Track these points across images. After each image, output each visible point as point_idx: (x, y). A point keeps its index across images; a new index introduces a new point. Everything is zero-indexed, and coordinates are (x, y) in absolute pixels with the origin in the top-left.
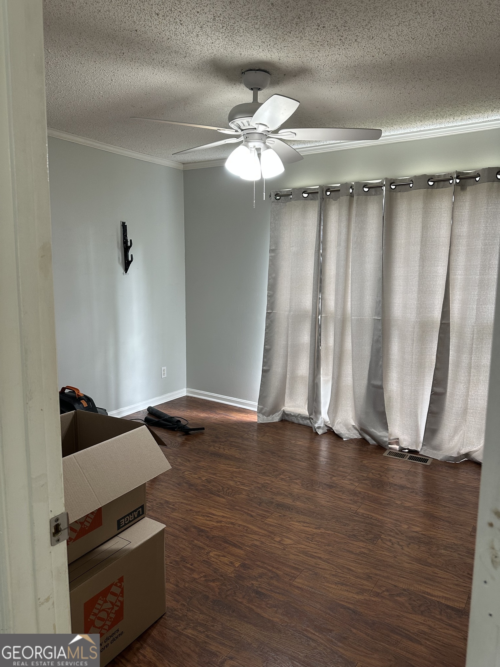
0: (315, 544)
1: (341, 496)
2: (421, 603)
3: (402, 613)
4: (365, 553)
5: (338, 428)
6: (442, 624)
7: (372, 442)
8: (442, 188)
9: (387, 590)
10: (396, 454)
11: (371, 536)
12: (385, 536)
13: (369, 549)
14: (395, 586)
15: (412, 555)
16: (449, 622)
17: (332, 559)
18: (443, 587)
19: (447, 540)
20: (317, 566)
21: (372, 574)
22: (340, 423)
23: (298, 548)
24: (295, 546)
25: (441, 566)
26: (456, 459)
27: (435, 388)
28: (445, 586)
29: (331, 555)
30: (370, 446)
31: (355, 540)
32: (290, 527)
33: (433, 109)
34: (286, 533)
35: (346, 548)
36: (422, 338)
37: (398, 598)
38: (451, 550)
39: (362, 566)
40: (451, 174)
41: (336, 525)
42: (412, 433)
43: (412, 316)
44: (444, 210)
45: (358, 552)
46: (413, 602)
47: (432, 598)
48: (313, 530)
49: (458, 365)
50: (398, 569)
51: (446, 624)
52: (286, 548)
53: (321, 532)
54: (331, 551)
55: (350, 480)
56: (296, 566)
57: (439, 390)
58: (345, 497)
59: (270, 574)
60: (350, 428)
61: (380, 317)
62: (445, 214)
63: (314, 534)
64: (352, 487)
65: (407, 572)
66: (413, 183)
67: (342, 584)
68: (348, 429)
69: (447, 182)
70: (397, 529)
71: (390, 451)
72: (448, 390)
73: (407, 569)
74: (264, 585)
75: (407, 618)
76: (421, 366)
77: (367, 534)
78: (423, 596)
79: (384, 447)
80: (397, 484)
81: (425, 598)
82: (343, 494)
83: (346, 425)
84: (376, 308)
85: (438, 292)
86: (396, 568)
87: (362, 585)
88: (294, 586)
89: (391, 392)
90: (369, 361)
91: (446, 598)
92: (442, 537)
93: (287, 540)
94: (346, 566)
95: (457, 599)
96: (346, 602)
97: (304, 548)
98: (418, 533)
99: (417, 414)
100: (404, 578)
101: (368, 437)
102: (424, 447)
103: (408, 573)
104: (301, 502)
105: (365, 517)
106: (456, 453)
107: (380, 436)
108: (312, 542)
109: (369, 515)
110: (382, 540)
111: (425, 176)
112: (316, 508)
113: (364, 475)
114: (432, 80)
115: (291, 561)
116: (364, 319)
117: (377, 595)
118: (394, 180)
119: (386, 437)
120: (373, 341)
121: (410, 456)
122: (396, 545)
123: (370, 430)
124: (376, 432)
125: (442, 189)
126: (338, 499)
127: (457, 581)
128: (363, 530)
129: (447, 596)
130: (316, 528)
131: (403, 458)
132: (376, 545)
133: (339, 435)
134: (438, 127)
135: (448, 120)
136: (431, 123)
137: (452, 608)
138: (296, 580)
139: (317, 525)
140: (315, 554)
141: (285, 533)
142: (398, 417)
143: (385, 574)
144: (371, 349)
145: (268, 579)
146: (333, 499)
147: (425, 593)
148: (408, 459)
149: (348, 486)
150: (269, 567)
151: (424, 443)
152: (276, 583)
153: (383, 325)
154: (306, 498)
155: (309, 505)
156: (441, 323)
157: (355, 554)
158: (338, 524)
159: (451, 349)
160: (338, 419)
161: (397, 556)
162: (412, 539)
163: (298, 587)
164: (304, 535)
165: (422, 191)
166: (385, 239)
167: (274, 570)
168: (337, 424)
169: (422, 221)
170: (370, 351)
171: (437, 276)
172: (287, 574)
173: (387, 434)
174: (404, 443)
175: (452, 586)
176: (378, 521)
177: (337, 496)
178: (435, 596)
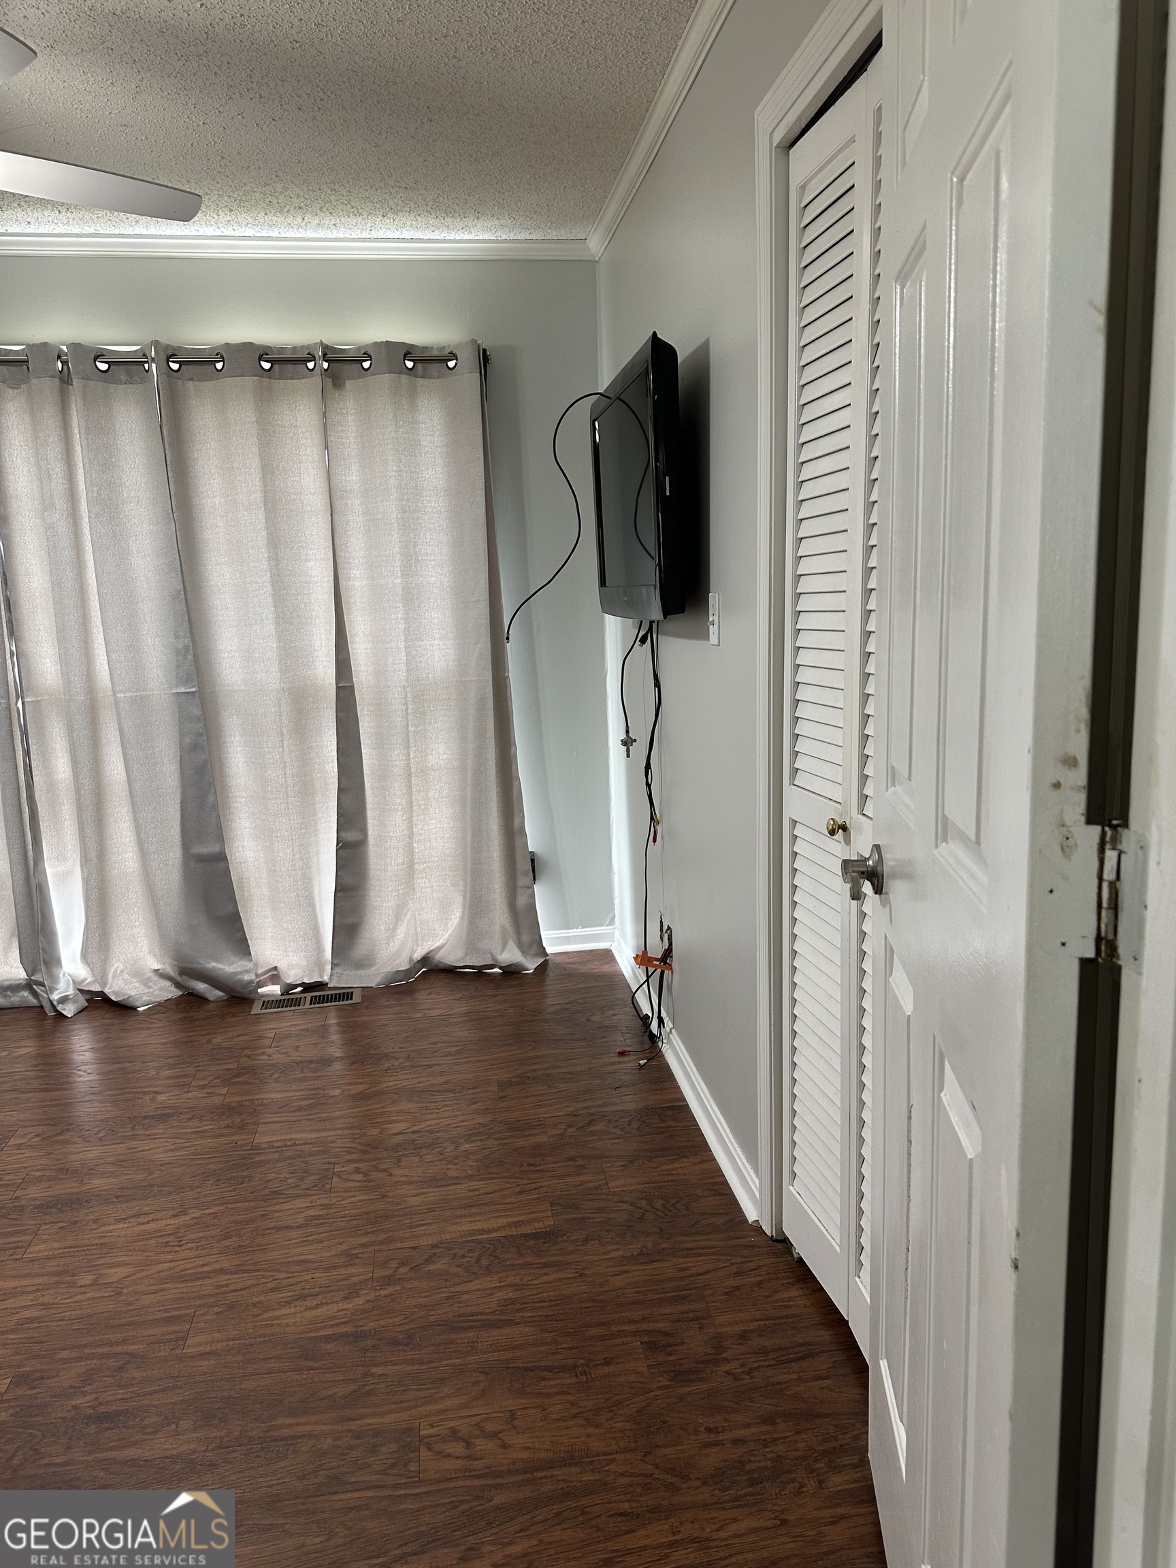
0: (191, 1249)
1: (200, 1127)
2: (477, 1254)
3: (452, 1289)
4: (317, 1217)
5: (117, 988)
6: (533, 1271)
7: (214, 994)
8: (292, 379)
9: (403, 1264)
10: (278, 1003)
11: (311, 1180)
12: (343, 1167)
13: (322, 1205)
14: (414, 1248)
15: (416, 1179)
16: (542, 1261)
17: (250, 1260)
18: (499, 1207)
19: (466, 1123)
20: (224, 1289)
21: (354, 1248)
22: (122, 972)
23: (156, 1276)
24: (145, 1273)
25: (477, 1173)
26: (408, 973)
27: (343, 834)
28: (504, 1204)
29: (245, 1254)
30: (212, 1005)
31: (282, 1201)
32: (106, 1240)
33: (266, 184)
34: (102, 1258)
35: (272, 1225)
36: (301, 726)
37: (431, 1267)
38: (479, 1138)
39: (326, 1243)
40: (308, 347)
41: (220, 1190)
42: (307, 945)
43: (270, 676)
44: (304, 430)
45: (301, 1221)
46: (461, 1260)
47: (491, 1236)
48: (168, 1222)
49: (383, 774)
50: (404, 1215)
51: (539, 1268)
52: (122, 1288)
53: (192, 1218)
54: (240, 1246)
55: (203, 1087)
56: (172, 1313)
57: (351, 836)
58: (211, 1127)
59: (112, 1363)
60: (149, 979)
61: (194, 687)
62: (306, 439)
63: (178, 1228)
64: (217, 1100)
65: (421, 1213)
66: (223, 361)
67: (302, 1298)
68: (145, 983)
69: (300, 367)
70: (360, 1144)
71: (264, 1002)
72: (370, 833)
73: (419, 1208)
74: (110, 1393)
75: (466, 1293)
76: (306, 789)
77: (302, 1179)
78: (473, 1241)
79: (247, 996)
80: (313, 1059)
81: (479, 1242)
82: (201, 1121)
83: (138, 974)
84: (178, 667)
85: (317, 620)
86: (399, 1216)
87: (346, 1279)
88: (190, 1357)
89: (243, 865)
90: (178, 800)
91: (517, 1225)
92: (454, 1121)
93: (115, 1270)
94: (291, 1259)
95: (533, 1216)
96: (332, 1326)
97: (170, 1269)
98: (406, 1133)
99: (313, 899)
100: (421, 1225)
101: (201, 987)
102: (337, 970)
103: (425, 1213)
104: (103, 1178)
105: (279, 1147)
106: (407, 961)
107: (234, 973)
108: (184, 1247)
109: (285, 1140)
110: (340, 1177)
111: (250, 345)
112: (152, 1173)
113: (230, 1066)
114: (286, 107)
115: (151, 1309)
116: (149, 696)
117: (388, 1281)
118: (174, 348)
119: (247, 972)
120: (182, 749)
121: (312, 997)
122: (373, 1173)
123: (207, 966)
124: (222, 966)
125: (293, 381)
126: (196, 1136)
127: (518, 1185)
128: (289, 1175)
129: (515, 1219)
130: (174, 1216)
131: (299, 1005)
132: (334, 1192)
133: (124, 1003)
134: (264, 233)
135: (291, 218)
136: (250, 220)
137: (535, 1236)
138: (190, 1342)
139: (173, 1209)
140: (206, 1269)
141: (98, 1258)
142: (267, 918)
143: (383, 1237)
144: (179, 769)
145: (112, 1376)
146: (182, 1141)
147: (474, 1234)
148: (311, 1004)
149: (205, 1100)
150: (99, 1350)
151: (335, 962)
152: (139, 1374)
153: (203, 706)
154: (113, 1164)
155: (128, 1174)
156: (338, 688)
157: (298, 1227)
158: (224, 1185)
159: (364, 744)
160: (114, 964)
161: (386, 1192)
162: (400, 1149)
163: (201, 1355)
164: (153, 1241)
165: (250, 381)
166: (175, 494)
167: (119, 1349)
168: (114, 977)
169: (260, 452)
170: (177, 775)
171: (309, 583)
172: (156, 1343)
173: (250, 965)
174: (292, 973)
175: (513, 1199)
176: (311, 1144)
177: (189, 1130)
178: (494, 1230)
